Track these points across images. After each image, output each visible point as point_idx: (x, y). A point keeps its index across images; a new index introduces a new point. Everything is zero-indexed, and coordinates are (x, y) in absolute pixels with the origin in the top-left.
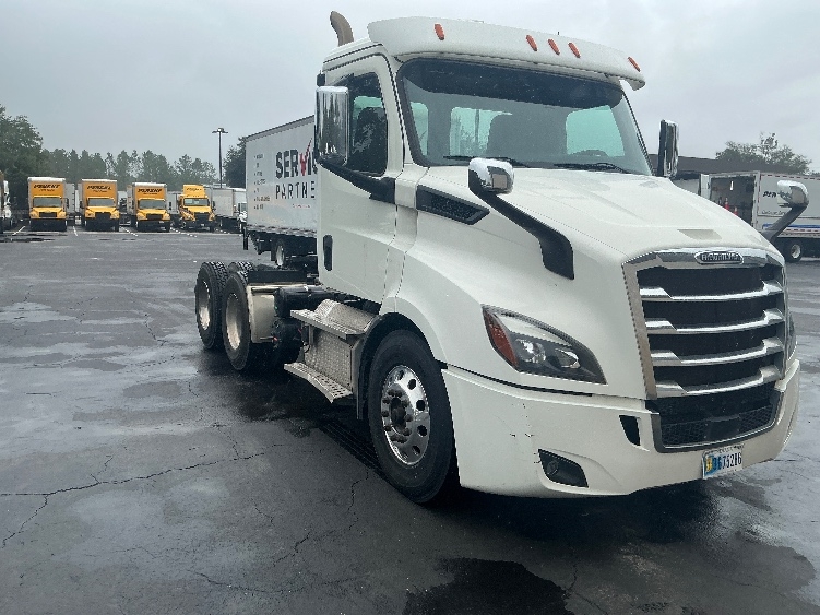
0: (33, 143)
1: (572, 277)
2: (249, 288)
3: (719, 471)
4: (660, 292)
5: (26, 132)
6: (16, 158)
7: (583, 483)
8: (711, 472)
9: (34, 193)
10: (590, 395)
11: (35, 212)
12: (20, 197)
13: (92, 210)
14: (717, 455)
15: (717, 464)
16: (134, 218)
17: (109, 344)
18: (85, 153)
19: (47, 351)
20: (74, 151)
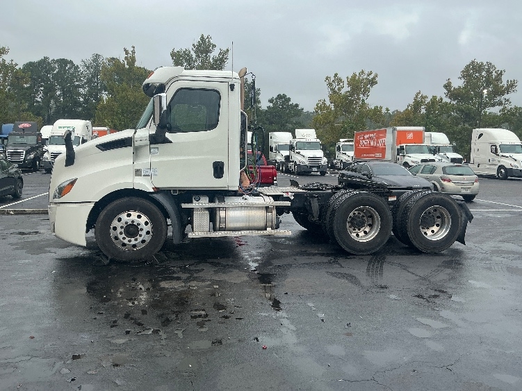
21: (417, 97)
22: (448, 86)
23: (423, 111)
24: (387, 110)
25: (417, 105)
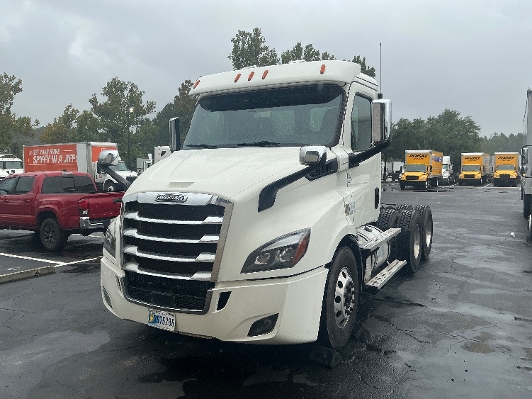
0: (474, 132)
3: (158, 325)
8: (152, 323)
11: (461, 176)
15: (156, 319)
21: (67, 110)
22: (93, 101)
23: (75, 125)
24: (37, 122)
25: (67, 118)
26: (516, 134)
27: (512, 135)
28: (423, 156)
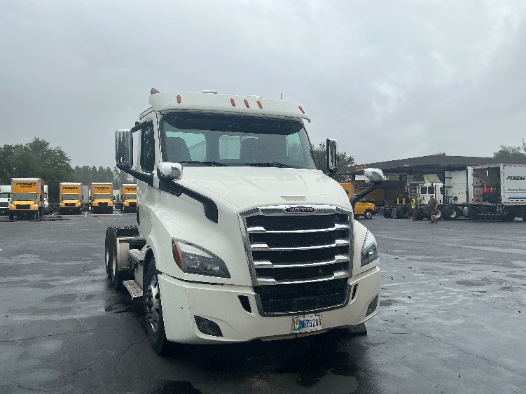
0: (64, 162)
1: (216, 221)
2: (118, 239)
3: (304, 329)
4: (261, 229)
5: (62, 156)
6: (53, 172)
7: (219, 334)
8: (298, 329)
9: (63, 192)
10: (222, 284)
11: (62, 204)
12: (54, 195)
13: (96, 202)
14: (302, 319)
15: (302, 325)
16: (122, 205)
17: (56, 275)
18: (101, 168)
19: (18, 279)
20: (94, 167)
26: (81, 166)
27: (77, 167)
28: (31, 184)
